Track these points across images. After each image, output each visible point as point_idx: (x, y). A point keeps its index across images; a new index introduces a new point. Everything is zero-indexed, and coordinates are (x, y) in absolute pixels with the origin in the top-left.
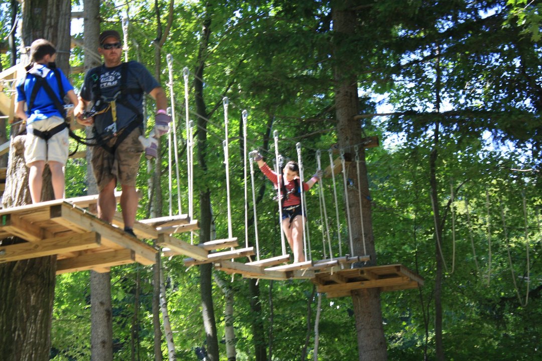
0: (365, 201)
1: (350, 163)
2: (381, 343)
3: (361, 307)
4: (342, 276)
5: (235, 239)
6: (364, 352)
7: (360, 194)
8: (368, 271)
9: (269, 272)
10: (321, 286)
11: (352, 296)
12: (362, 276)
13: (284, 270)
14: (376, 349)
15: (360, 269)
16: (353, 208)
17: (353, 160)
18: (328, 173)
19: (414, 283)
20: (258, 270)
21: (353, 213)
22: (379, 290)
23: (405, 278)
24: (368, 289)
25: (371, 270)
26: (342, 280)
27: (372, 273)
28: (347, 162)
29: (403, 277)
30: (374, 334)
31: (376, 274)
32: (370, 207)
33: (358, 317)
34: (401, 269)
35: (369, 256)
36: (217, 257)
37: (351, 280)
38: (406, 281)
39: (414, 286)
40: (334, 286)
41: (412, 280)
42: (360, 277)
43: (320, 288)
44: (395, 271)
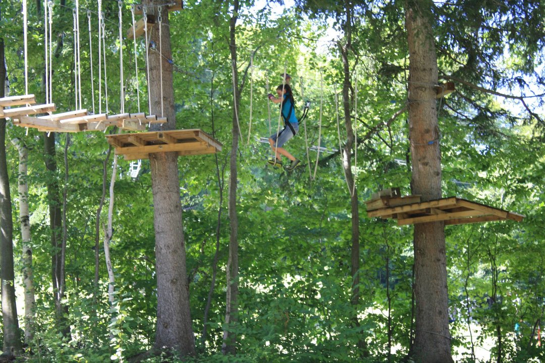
0: (167, 64)
1: (153, 25)
2: (177, 206)
3: (159, 170)
4: (141, 139)
5: (33, 96)
6: (160, 214)
7: (161, 57)
8: (167, 135)
9: (64, 124)
10: (119, 148)
11: (150, 158)
12: (160, 139)
13: (78, 122)
14: (171, 212)
15: (159, 132)
16: (154, 71)
17: (156, 22)
18: (130, 34)
19: (212, 148)
20: (55, 124)
21: (155, 77)
22: (177, 153)
23: (203, 143)
24: (166, 153)
25: (170, 133)
26: (140, 143)
27: (171, 137)
28: (150, 24)
29: (201, 142)
30: (170, 197)
31: (174, 138)
32: (171, 71)
33: (155, 180)
34: (200, 134)
35: (166, 118)
36: (16, 112)
37: (149, 143)
38: (204, 146)
39: (211, 152)
40: (131, 149)
41: (210, 145)
42: (158, 140)
43: (117, 150)
44: (194, 136)
